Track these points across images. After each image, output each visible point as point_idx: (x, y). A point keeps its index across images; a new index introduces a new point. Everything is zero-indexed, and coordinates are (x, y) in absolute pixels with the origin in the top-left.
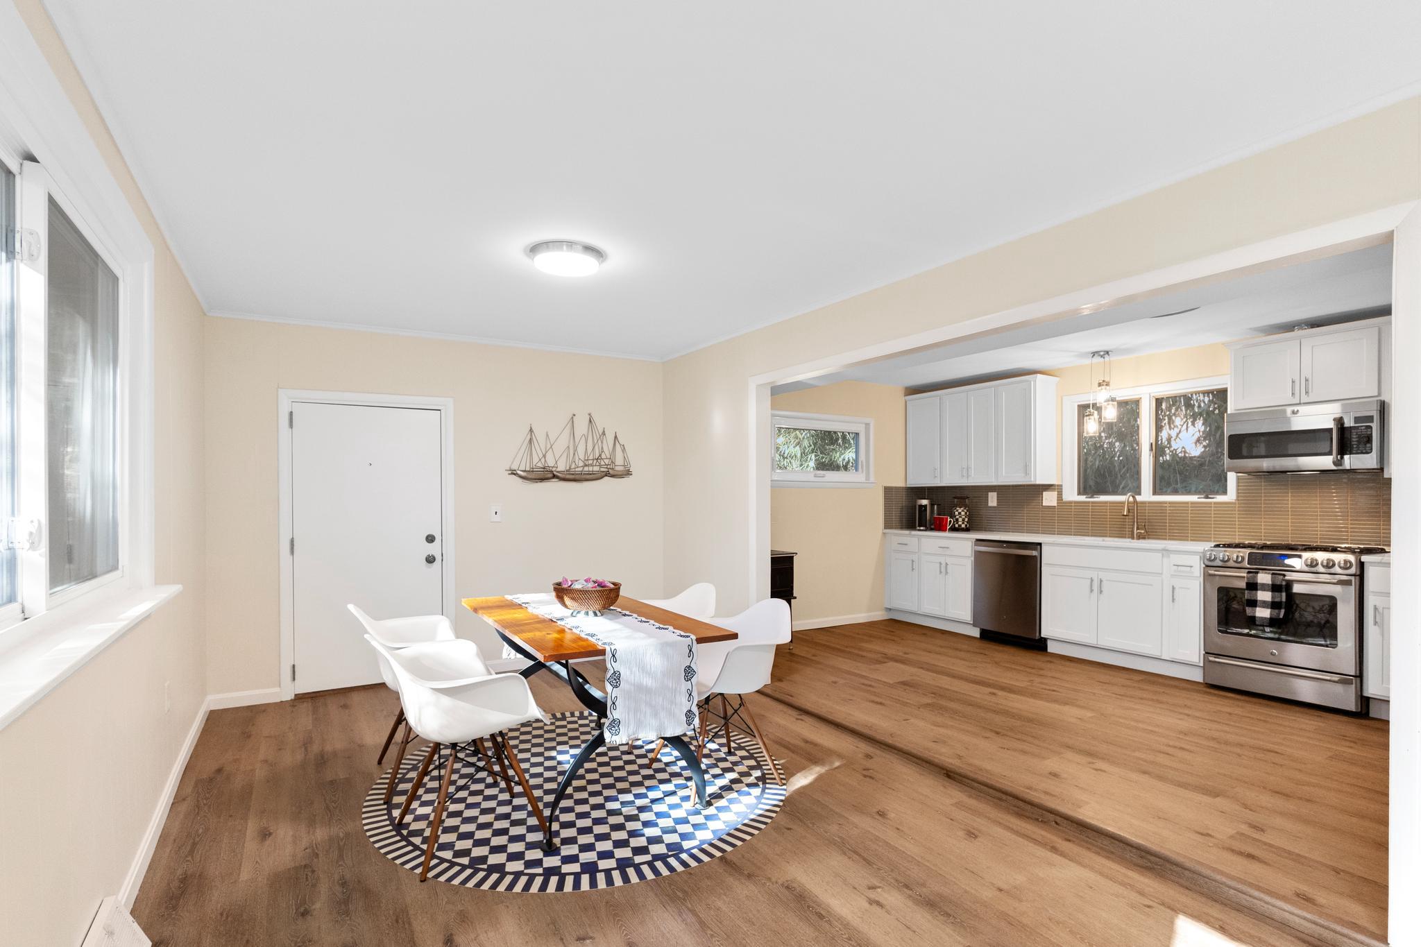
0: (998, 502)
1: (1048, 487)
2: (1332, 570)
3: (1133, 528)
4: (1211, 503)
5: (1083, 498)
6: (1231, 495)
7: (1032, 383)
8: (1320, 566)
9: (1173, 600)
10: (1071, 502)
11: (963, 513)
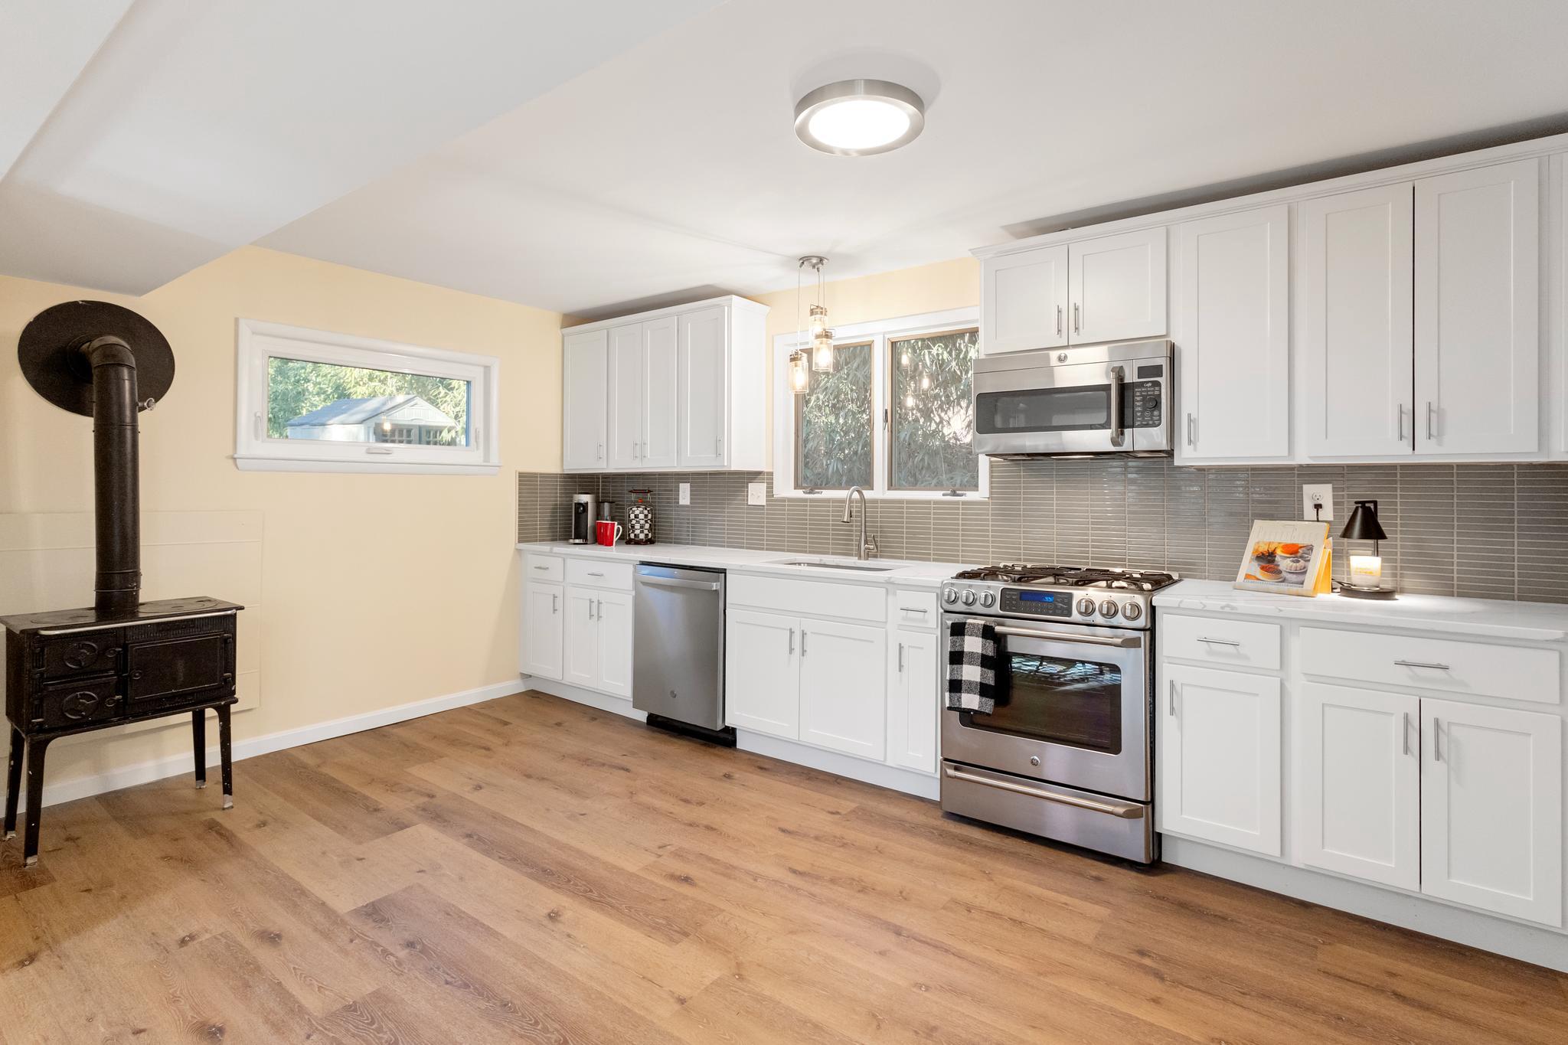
0: (691, 499)
1: (754, 476)
2: (1114, 621)
3: (860, 541)
4: (957, 503)
5: (800, 494)
6: (982, 493)
7: (726, 308)
8: (1097, 612)
9: (901, 667)
10: (783, 500)
11: (641, 516)
